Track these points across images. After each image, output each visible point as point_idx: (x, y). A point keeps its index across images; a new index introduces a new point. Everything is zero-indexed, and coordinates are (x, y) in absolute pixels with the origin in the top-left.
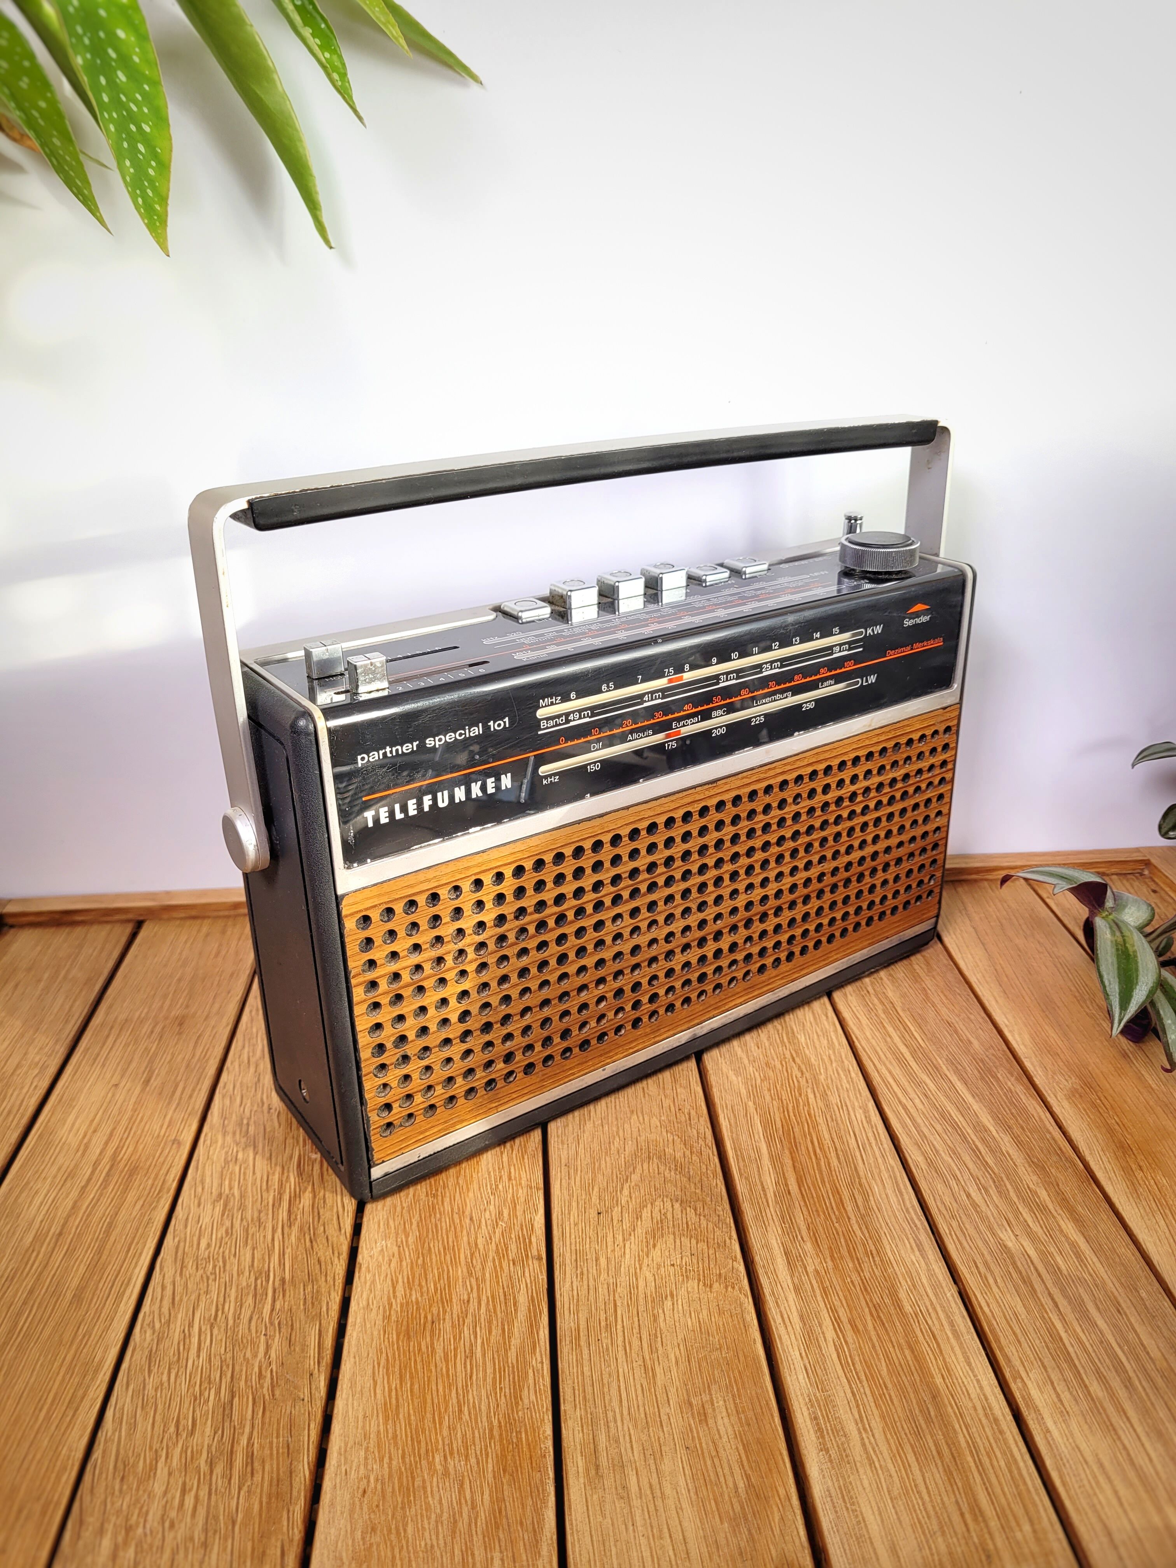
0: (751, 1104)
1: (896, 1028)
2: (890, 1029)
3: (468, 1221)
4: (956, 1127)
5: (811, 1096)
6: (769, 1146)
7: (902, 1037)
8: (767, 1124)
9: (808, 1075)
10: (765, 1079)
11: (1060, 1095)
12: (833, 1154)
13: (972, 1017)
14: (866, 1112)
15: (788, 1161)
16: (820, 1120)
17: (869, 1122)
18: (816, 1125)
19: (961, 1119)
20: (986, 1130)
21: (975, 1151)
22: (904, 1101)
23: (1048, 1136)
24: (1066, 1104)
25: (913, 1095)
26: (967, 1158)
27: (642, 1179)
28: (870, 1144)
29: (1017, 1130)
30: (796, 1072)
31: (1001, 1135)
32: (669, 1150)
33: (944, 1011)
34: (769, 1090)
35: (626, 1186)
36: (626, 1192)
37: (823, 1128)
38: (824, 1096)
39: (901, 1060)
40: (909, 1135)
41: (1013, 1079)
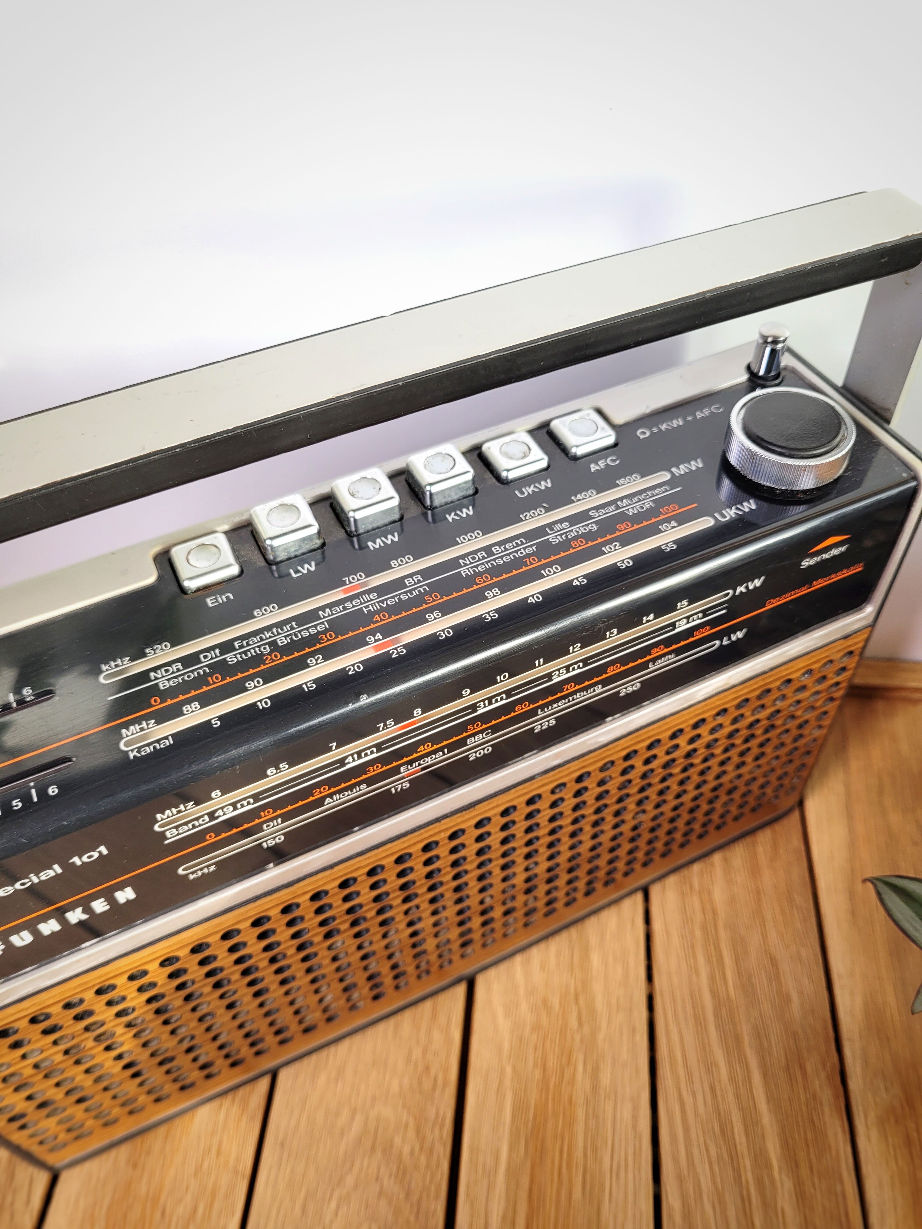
0: (509, 1070)
1: (709, 960)
2: (701, 960)
3: (158, 1215)
4: (733, 1154)
5: (580, 1068)
6: (511, 1150)
7: (712, 978)
8: (519, 1108)
9: (586, 1029)
10: (537, 1027)
11: (872, 1115)
12: (580, 1178)
13: (803, 952)
14: (636, 1108)
15: (525, 1182)
16: (580, 1114)
17: (635, 1128)
18: (571, 1122)
19: (744, 1140)
20: (768, 1165)
21: (745, 1201)
22: (685, 1094)
23: (839, 1188)
24: (874, 1133)
25: (697, 1086)
26: (732, 1213)
27: (356, 1186)
28: (626, 1166)
29: (804, 1171)
30: (573, 1023)
31: (784, 1177)
32: (398, 1140)
33: (773, 936)
34: (536, 1048)
35: (336, 1194)
36: (333, 1204)
37: (580, 1128)
38: (596, 1070)
39: (699, 1022)
40: (675, 1160)
41: (823, 1075)
